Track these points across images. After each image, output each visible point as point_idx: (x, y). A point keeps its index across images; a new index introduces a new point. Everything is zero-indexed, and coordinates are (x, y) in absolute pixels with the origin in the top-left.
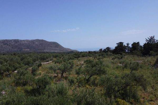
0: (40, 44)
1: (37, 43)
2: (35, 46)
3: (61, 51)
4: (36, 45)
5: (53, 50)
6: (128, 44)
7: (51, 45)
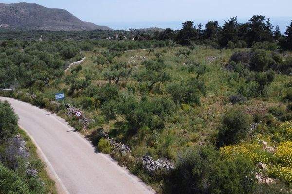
0: (30, 14)
1: (23, 11)
2: (19, 18)
3: (77, 29)
4: (22, 15)
5: (59, 25)
6: (200, 26)
7: (55, 17)
